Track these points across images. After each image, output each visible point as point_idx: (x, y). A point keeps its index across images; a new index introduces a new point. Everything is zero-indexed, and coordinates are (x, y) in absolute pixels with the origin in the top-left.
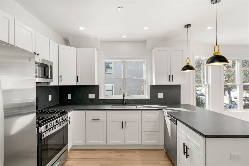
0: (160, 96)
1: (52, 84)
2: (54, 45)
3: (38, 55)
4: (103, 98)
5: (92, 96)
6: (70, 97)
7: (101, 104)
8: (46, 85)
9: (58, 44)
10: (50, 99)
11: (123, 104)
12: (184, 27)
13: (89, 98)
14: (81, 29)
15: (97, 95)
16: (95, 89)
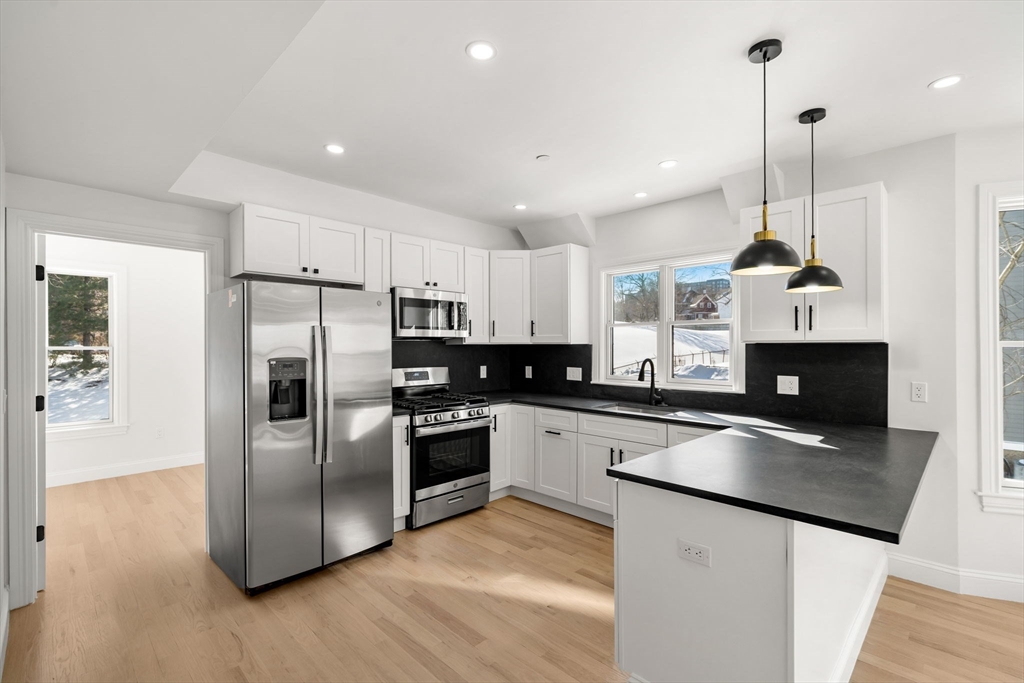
0: (788, 385)
1: (469, 341)
2: (477, 257)
3: (435, 284)
4: (602, 381)
5: (574, 374)
6: (529, 372)
7: (596, 398)
8: (458, 343)
9: (487, 252)
10: (483, 373)
11: (650, 404)
12: (798, 120)
13: (568, 378)
14: (521, 207)
15: (587, 374)
16: (581, 355)
